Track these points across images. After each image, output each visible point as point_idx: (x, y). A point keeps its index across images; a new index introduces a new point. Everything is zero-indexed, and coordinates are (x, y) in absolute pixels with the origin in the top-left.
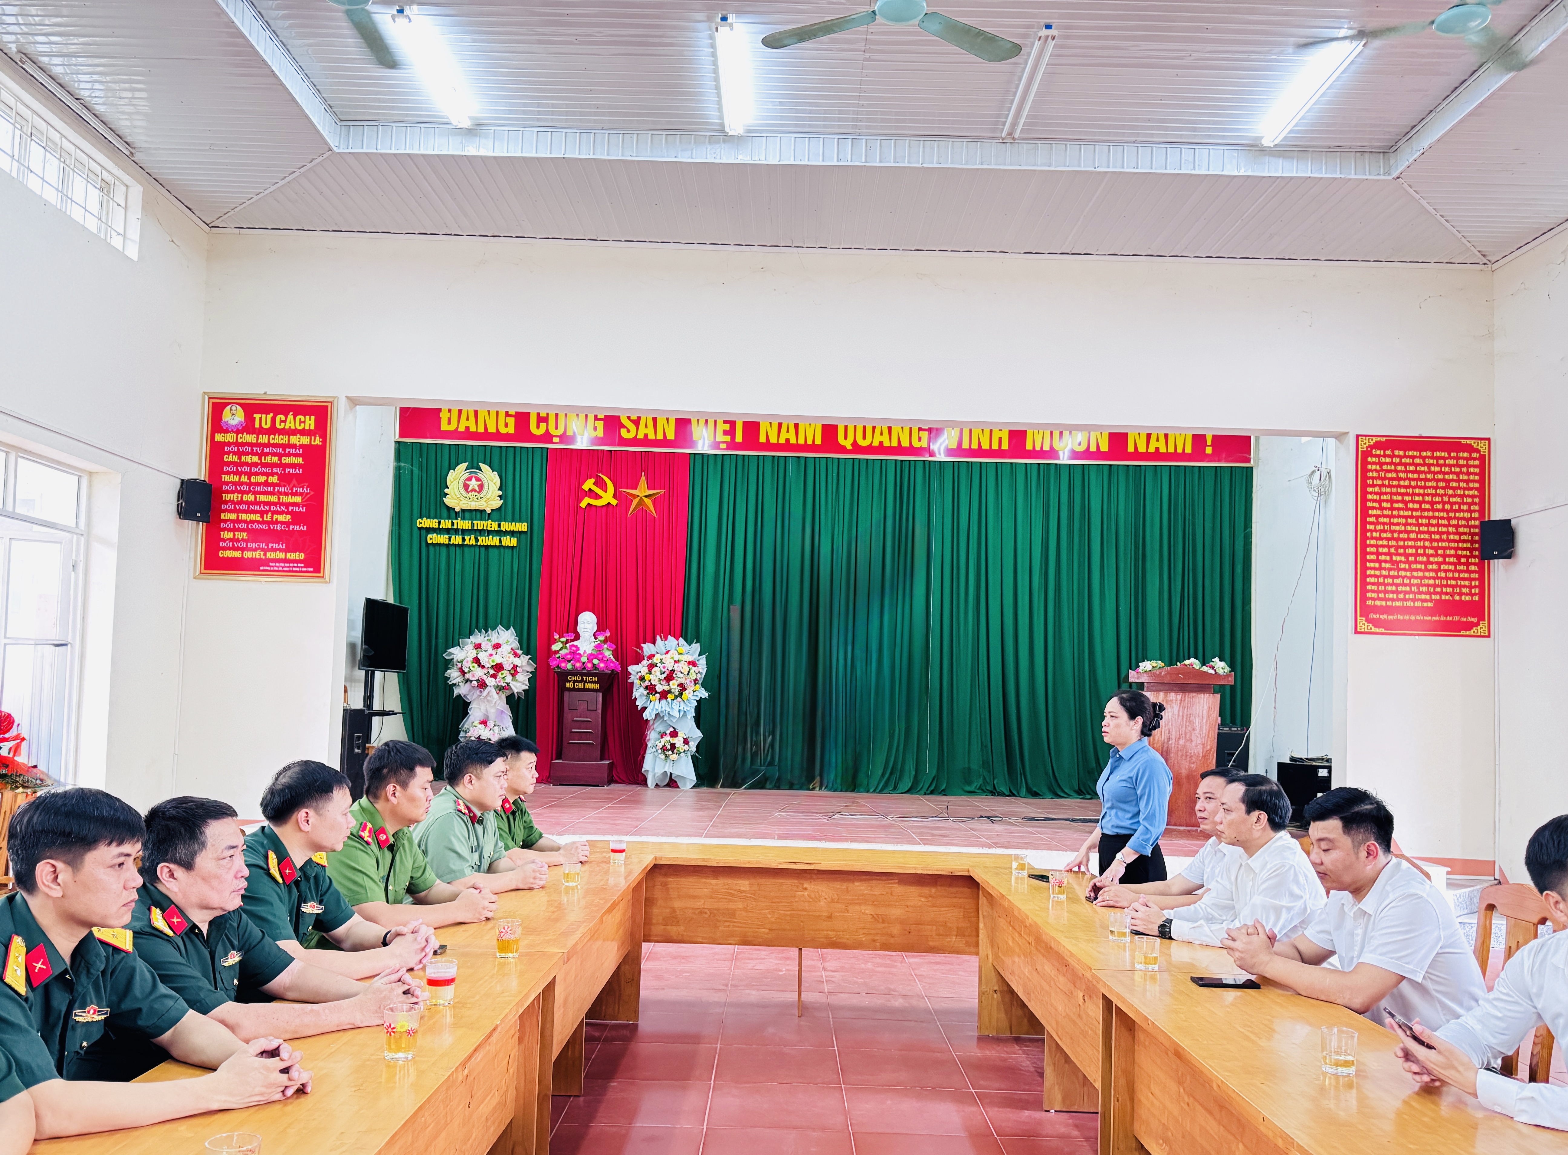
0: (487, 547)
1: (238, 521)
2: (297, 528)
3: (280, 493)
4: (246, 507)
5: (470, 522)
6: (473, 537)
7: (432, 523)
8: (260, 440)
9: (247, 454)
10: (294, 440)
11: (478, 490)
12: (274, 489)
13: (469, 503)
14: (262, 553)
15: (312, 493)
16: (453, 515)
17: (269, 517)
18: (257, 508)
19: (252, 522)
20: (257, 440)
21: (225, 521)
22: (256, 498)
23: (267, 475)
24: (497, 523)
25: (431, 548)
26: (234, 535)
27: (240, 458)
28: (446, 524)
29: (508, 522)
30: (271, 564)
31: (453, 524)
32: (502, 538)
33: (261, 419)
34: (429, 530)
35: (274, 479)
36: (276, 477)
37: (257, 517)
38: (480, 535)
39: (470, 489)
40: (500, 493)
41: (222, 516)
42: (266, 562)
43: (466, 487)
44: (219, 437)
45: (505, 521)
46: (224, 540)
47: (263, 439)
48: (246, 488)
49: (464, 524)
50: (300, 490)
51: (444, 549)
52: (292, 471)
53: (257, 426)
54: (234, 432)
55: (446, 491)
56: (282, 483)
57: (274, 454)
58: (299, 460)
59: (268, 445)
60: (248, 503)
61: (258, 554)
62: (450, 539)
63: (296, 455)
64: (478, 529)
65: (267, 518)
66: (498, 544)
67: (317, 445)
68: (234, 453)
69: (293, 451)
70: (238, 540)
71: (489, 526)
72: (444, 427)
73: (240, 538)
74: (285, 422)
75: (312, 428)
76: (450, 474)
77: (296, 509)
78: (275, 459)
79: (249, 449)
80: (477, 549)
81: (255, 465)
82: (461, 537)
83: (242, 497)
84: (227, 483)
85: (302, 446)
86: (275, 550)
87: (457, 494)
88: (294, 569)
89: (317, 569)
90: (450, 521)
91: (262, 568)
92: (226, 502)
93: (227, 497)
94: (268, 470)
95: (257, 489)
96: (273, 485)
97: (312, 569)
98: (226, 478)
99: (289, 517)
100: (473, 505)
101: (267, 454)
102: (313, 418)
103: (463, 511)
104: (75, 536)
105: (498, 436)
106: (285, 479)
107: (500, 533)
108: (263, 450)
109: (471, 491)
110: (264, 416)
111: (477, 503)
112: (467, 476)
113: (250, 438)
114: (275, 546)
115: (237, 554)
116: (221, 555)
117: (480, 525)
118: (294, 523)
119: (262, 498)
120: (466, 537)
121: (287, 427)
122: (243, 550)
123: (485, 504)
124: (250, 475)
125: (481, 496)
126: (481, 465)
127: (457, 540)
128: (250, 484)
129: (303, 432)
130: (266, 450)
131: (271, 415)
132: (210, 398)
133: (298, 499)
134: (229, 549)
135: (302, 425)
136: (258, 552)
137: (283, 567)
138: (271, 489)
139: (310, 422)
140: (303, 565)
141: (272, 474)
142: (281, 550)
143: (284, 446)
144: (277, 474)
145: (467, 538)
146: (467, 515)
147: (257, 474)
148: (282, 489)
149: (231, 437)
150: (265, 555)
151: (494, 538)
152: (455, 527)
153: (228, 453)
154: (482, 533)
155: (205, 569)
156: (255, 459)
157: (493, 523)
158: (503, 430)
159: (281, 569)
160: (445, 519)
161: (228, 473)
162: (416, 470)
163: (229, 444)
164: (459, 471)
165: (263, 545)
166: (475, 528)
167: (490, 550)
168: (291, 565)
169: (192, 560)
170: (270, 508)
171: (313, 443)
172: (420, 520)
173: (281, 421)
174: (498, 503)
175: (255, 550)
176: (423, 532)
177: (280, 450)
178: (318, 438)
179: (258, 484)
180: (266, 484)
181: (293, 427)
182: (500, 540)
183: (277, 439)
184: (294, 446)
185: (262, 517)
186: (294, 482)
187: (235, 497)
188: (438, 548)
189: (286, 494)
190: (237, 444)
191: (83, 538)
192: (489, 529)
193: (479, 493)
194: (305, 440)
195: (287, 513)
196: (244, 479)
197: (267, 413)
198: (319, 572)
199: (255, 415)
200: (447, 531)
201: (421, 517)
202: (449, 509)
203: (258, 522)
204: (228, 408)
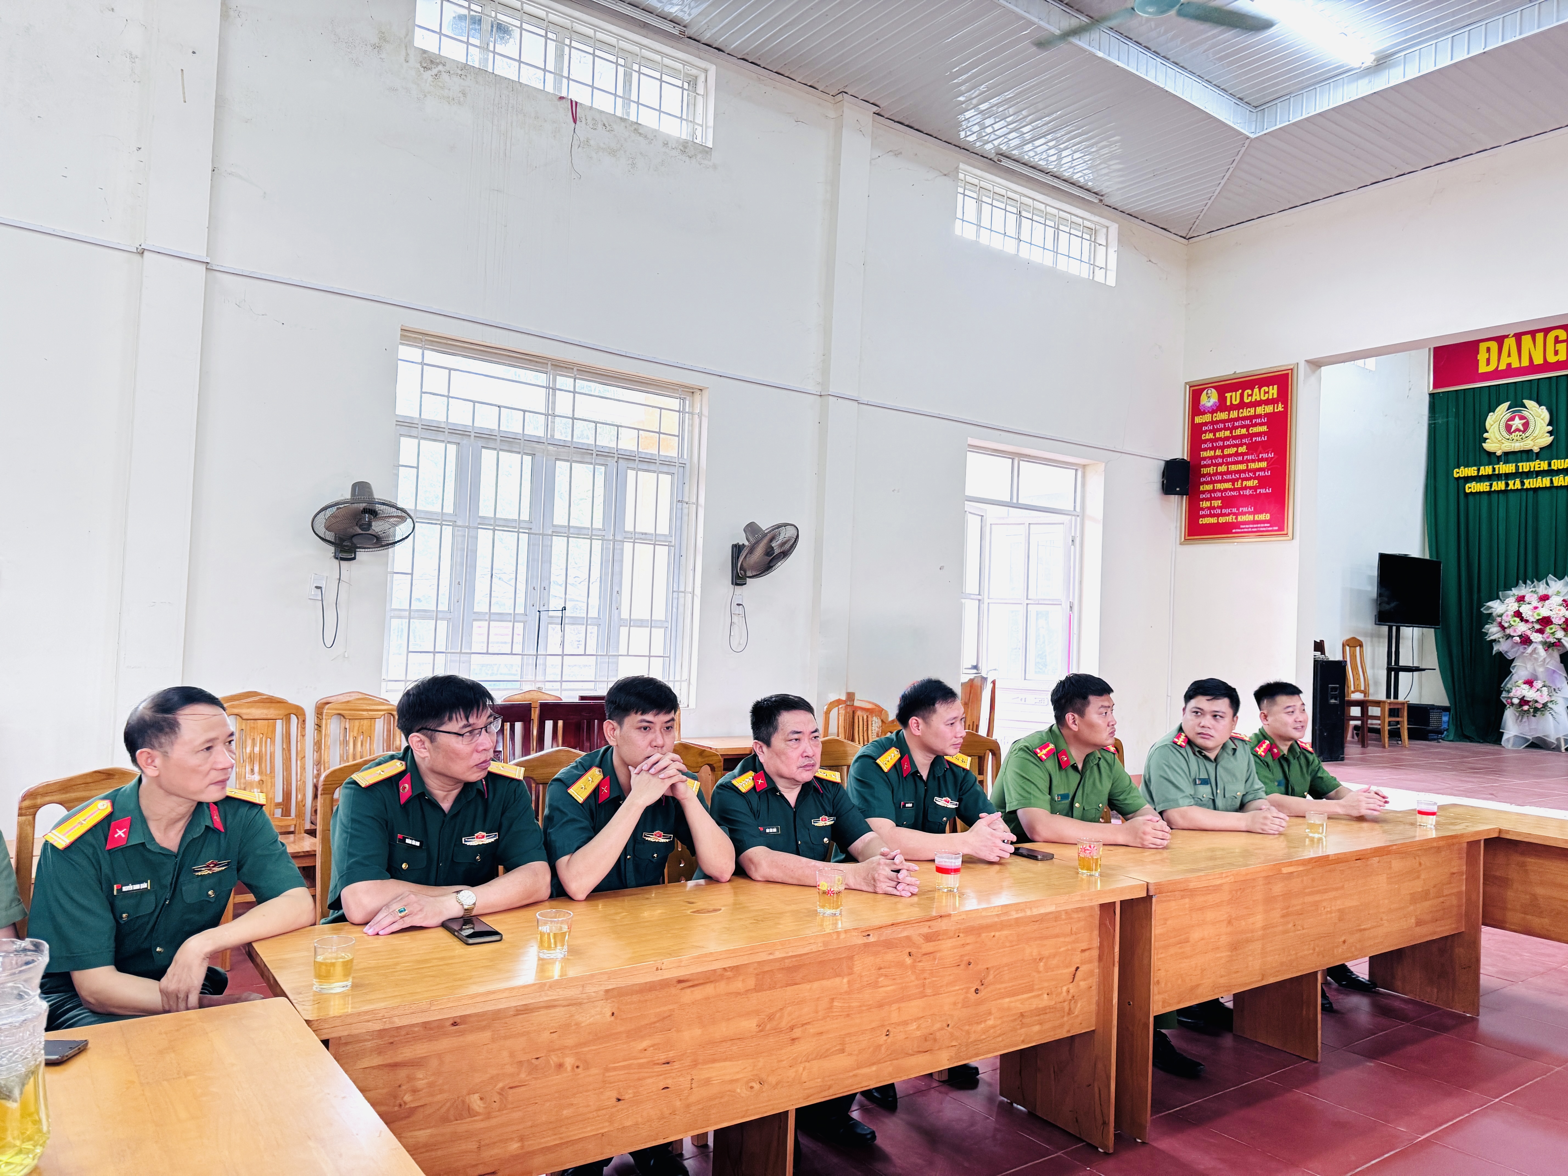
0: (1536, 490)
1: (1214, 491)
2: (1263, 491)
3: (1248, 461)
4: (1220, 478)
5: (1514, 465)
6: (1518, 481)
7: (1471, 471)
8: (1231, 416)
9: (1220, 430)
10: (1260, 410)
11: (1522, 429)
12: (1243, 458)
13: (1513, 445)
14: (1234, 517)
15: (1276, 457)
16: (1495, 460)
17: (1239, 484)
18: (1229, 477)
19: (1226, 490)
20: (1229, 416)
21: (1204, 492)
22: (1228, 468)
23: (1237, 446)
24: (1546, 462)
25: (1471, 498)
26: (1211, 504)
27: (1215, 435)
28: (1486, 470)
29: (1561, 459)
30: (1241, 526)
31: (1494, 469)
32: (1554, 478)
33: (1231, 397)
34: (1468, 479)
35: (1242, 449)
36: (1245, 447)
37: (1228, 485)
38: (1527, 478)
39: (1513, 430)
40: (1550, 428)
41: (1201, 488)
42: (1237, 525)
43: (1508, 428)
44: (1198, 420)
45: (1557, 459)
46: (1203, 509)
47: (1234, 414)
48: (1220, 461)
49: (1506, 468)
50: (1265, 456)
51: (1485, 497)
52: (1258, 439)
53: (1228, 403)
54: (1210, 413)
55: (1485, 435)
56: (1250, 452)
57: (1242, 427)
58: (1264, 428)
59: (1238, 419)
60: (1222, 474)
61: (1230, 519)
62: (1491, 485)
63: (1261, 424)
64: (1523, 472)
66: (1548, 485)
67: (1280, 411)
68: (1210, 431)
69: (1258, 421)
70: (1214, 508)
71: (1537, 466)
72: (1483, 368)
73: (1216, 505)
74: (1251, 395)
75: (1275, 396)
76: (1489, 417)
77: (1262, 474)
78: (1244, 431)
79: (1222, 426)
80: (1524, 494)
81: (1227, 439)
82: (1503, 482)
83: (1217, 469)
84: (1205, 459)
85: (1266, 415)
86: (1244, 514)
87: (1498, 437)
88: (1261, 529)
89: (1281, 529)
90: (1491, 467)
91: (1234, 531)
92: (1204, 475)
93: (1204, 471)
94: (1237, 442)
95: (1229, 460)
96: (1243, 454)
97: (1276, 528)
98: (1204, 454)
99: (1256, 482)
100: (1517, 446)
101: (1237, 428)
102: (1275, 387)
103: (1506, 454)
104: (1073, 517)
105: (1546, 366)
106: (1253, 448)
107: (1550, 473)
108: (1234, 424)
109: (1515, 431)
110: (1234, 393)
111: (1522, 444)
112: (1508, 416)
113: (1223, 416)
114: (1245, 509)
115: (1213, 520)
116: (1200, 523)
117: (1525, 466)
118: (1260, 486)
119: (1233, 468)
120: (1509, 482)
121: (1253, 400)
122: (1218, 516)
123: (1532, 443)
124: (1222, 448)
125: (1527, 434)
126: (1526, 402)
127: (1499, 486)
128: (1223, 457)
129: (1268, 402)
130: (1236, 424)
131: (1240, 391)
132: (1190, 387)
133: (1264, 464)
134: (1207, 516)
135: (1267, 395)
136: (1231, 517)
137: (1252, 528)
138: (1240, 458)
139: (1273, 391)
140: (1269, 525)
141: (1241, 445)
142: (1250, 513)
143: (1250, 418)
144: (1245, 444)
145: (1511, 483)
146: (1510, 457)
147: (1229, 447)
148: (1249, 457)
149: (1207, 418)
150: (1236, 518)
151: (1544, 479)
152: (1497, 472)
153: (1205, 432)
154: (1530, 475)
155: (1189, 535)
156: (1227, 433)
157: (1542, 462)
158: (1552, 359)
159: (1250, 530)
160: (1485, 465)
161: (1205, 450)
162: (1451, 419)
163: (1206, 424)
164: (1500, 412)
165: (1234, 510)
166: (1520, 470)
167: (1540, 493)
168: (1259, 525)
169: (1178, 529)
170: (1240, 476)
171: (1276, 410)
172: (1457, 470)
173: (1249, 396)
174: (1549, 440)
175: (1229, 515)
176: (1461, 482)
177: (1248, 422)
178: (1280, 405)
179: (1230, 456)
180: (1237, 454)
181: (1258, 399)
182: (1551, 480)
183: (1245, 413)
184: (1260, 416)
185: (1233, 485)
186: (1260, 449)
187: (1211, 470)
188: (1478, 497)
189: (1253, 461)
190: (1213, 423)
191: (1078, 518)
192: (1537, 469)
193: (1524, 432)
194: (1269, 409)
195: (1255, 478)
196: (1218, 453)
197: (1236, 391)
198: (1283, 530)
199: (1226, 395)
200: (1489, 478)
201: (1459, 467)
202: (1490, 454)
203: (1230, 490)
204: (1205, 392)
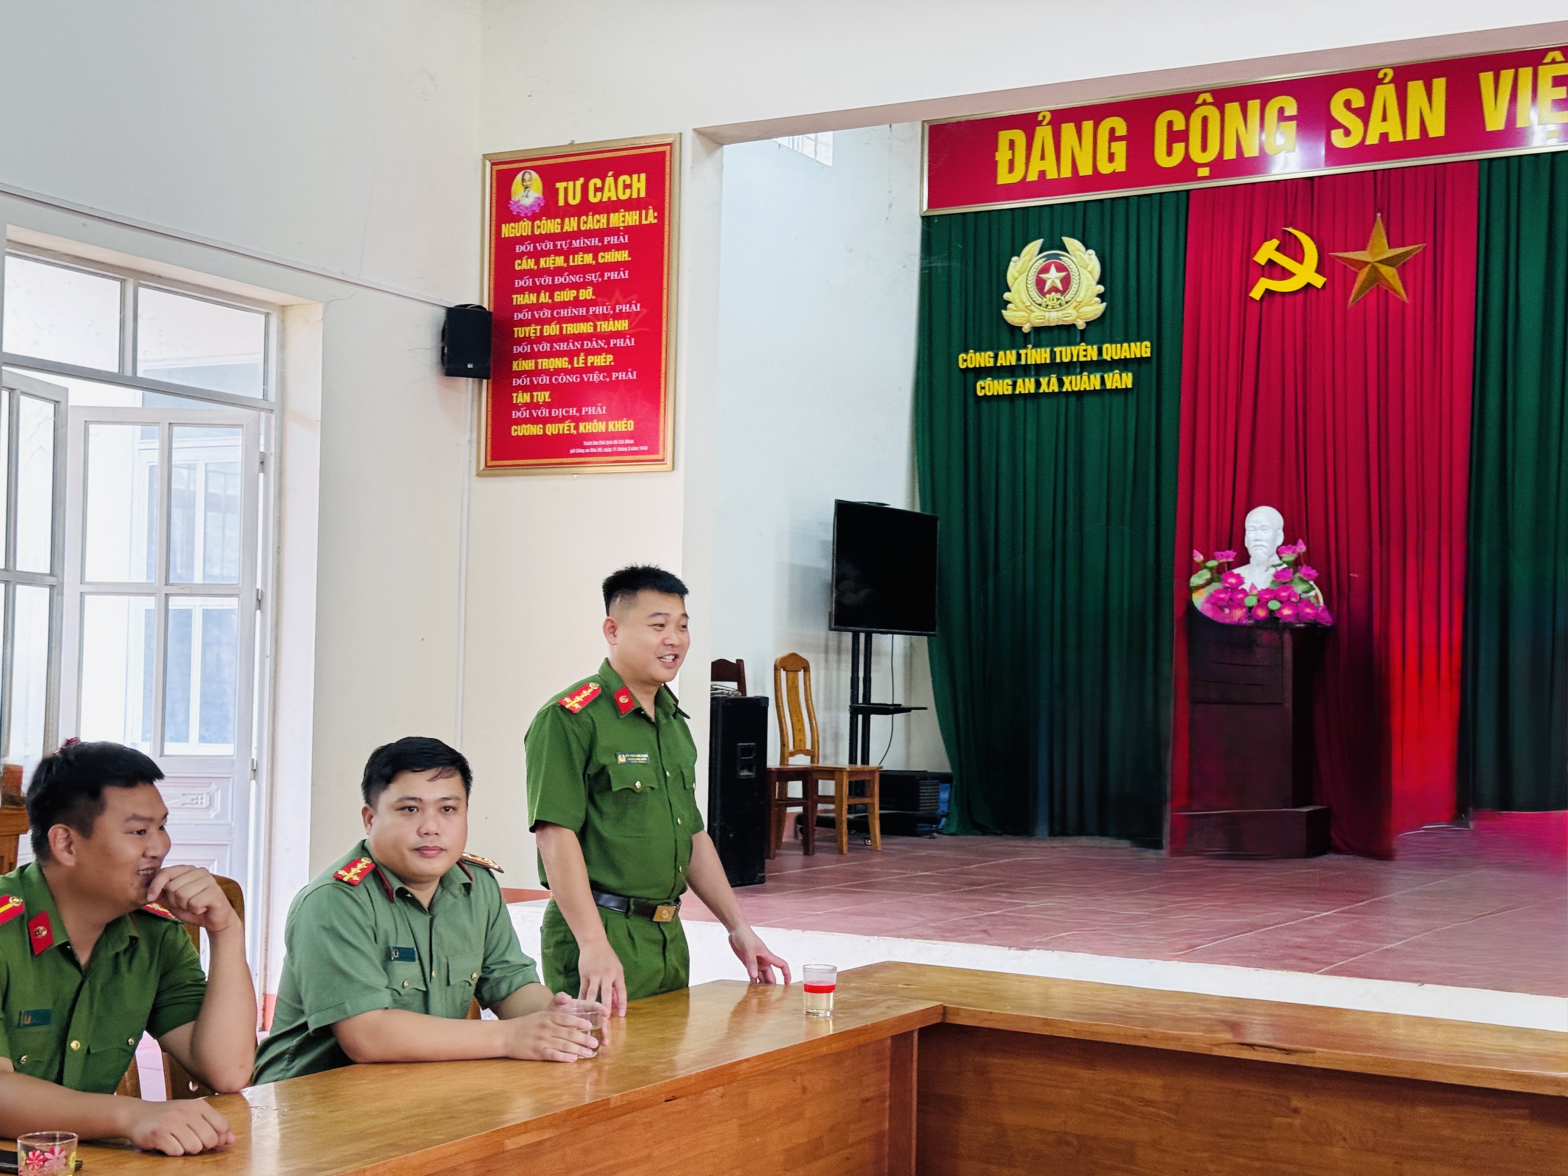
0: (1080, 395)
1: (537, 372)
2: (622, 376)
3: (596, 317)
4: (547, 347)
5: (1048, 350)
6: (1054, 379)
7: (983, 359)
8: (567, 228)
9: (547, 254)
10: (617, 219)
11: (1061, 289)
12: (587, 311)
13: (1047, 314)
14: (573, 425)
15: (645, 311)
16: (1020, 340)
17: (581, 361)
18: (563, 346)
19: (558, 371)
20: (562, 228)
21: (519, 374)
22: (561, 329)
23: (576, 286)
24: (1095, 347)
25: (984, 404)
26: (532, 397)
27: (537, 263)
28: (1008, 358)
29: (1116, 342)
30: (586, 443)
31: (1019, 356)
32: (1106, 376)
33: (566, 189)
34: (981, 372)
35: (587, 294)
36: (590, 290)
37: (561, 363)
38: (1068, 374)
40: (1101, 289)
41: (515, 367)
42: (578, 440)
43: (1040, 284)
44: (508, 231)
45: (1111, 342)
46: (517, 407)
47: (571, 225)
48: (547, 313)
49: (1037, 356)
50: (625, 308)
51: (1005, 406)
52: (614, 275)
53: (561, 203)
54: (529, 218)
55: (1007, 296)
56: (600, 300)
57: (586, 250)
58: (623, 256)
59: (578, 234)
60: (551, 339)
61: (565, 428)
62: (1014, 385)
63: (619, 247)
64: (1062, 363)
65: (579, 362)
66: (1098, 387)
67: (651, 224)
68: (530, 255)
69: (614, 240)
70: (537, 406)
71: (1082, 353)
72: (1004, 178)
73: (541, 400)
74: (601, 190)
75: (643, 194)
76: (1012, 264)
77: (620, 343)
78: (588, 259)
79: (550, 245)
80: (1063, 400)
81: (559, 271)
82: (1033, 380)
83: (542, 331)
84: (520, 308)
85: (628, 230)
86: (589, 418)
88: (620, 449)
89: (653, 450)
90: (1014, 352)
91: (572, 451)
92: (519, 341)
93: (520, 332)
94: (576, 279)
95: (564, 313)
96: (587, 303)
97: (645, 448)
98: (520, 299)
99: (610, 358)
100: (1053, 318)
101: (576, 251)
102: (643, 176)
103: (1037, 330)
104: (263, 414)
105: (1097, 181)
106: (604, 291)
107: (1102, 366)
108: (571, 244)
109: (1049, 292)
110: (571, 183)
111: (1060, 314)
112: (1041, 263)
113: (550, 226)
114: (591, 410)
115: (534, 430)
116: (514, 434)
117: (1065, 354)
118: (618, 366)
119: (571, 329)
120: (1041, 379)
121: (605, 199)
122: (544, 421)
123: (1074, 313)
124: (552, 289)
125: (1068, 298)
126: (1068, 241)
127: (1026, 386)
128: (554, 306)
129: (630, 205)
130: (576, 244)
131: (582, 180)
132: (493, 164)
133: (622, 325)
134: (526, 421)
135: (628, 191)
136: (567, 424)
137: (604, 446)
138: (582, 311)
139: (639, 185)
140: (632, 442)
141: (584, 285)
142: (599, 418)
143: (600, 233)
144: (591, 283)
145: (1044, 381)
146: (1044, 336)
147: (562, 287)
148: (599, 310)
149: (523, 228)
150: (577, 428)
151: (1092, 376)
152: (1023, 362)
153: (520, 256)
154: (1071, 369)
155: (493, 459)
156: (560, 261)
157: (1089, 347)
159: (600, 450)
160: (1005, 350)
161: (521, 291)
162: (956, 264)
163: (521, 240)
164: (1028, 257)
165: (573, 411)
166: (1058, 360)
167: (1087, 399)
168: (616, 442)
169: (474, 445)
170: (582, 345)
171: (644, 222)
172: (962, 356)
173: (597, 190)
174: (1097, 309)
175: (562, 420)
176: (971, 376)
177: (595, 242)
178: (651, 211)
179: (564, 305)
180: (576, 303)
181: (614, 198)
182: (1103, 379)
183: (593, 222)
184: (615, 231)
185: (571, 362)
186: (617, 295)
187: (531, 331)
188: (994, 403)
189: (605, 317)
190: (535, 239)
191: (273, 416)
192: (1082, 359)
193: (1063, 293)
194: (632, 218)
195: (608, 351)
196: (544, 298)
197: (575, 179)
198: (656, 452)
199: (558, 185)
200: (1012, 372)
201: (966, 352)
202: (1014, 330)
203: (566, 371)
204: (519, 177)
